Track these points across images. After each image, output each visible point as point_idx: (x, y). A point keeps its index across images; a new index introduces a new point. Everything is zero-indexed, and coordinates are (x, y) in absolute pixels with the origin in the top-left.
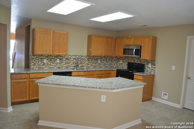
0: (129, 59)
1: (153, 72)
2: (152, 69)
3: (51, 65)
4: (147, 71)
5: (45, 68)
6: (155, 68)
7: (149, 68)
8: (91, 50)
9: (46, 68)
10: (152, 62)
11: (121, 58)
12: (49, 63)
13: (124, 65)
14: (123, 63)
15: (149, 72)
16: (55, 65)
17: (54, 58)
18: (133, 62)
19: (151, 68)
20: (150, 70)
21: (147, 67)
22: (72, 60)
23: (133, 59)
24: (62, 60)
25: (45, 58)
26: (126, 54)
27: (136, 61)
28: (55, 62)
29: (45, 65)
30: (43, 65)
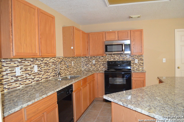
0: (107, 57)
1: (141, 68)
2: (140, 65)
3: (27, 79)
4: (134, 68)
5: (19, 88)
6: (143, 63)
7: (136, 64)
8: (72, 48)
9: (21, 86)
10: (139, 57)
11: (94, 58)
12: (25, 75)
13: (98, 66)
14: (96, 63)
15: (135, 68)
16: (33, 77)
17: (30, 65)
18: (112, 60)
19: (138, 64)
20: (138, 66)
21: (133, 63)
22: (51, 65)
23: (113, 57)
24: (40, 67)
25: (18, 66)
26: (108, 51)
27: (117, 59)
28: (33, 72)
29: (18, 81)
30: (16, 81)
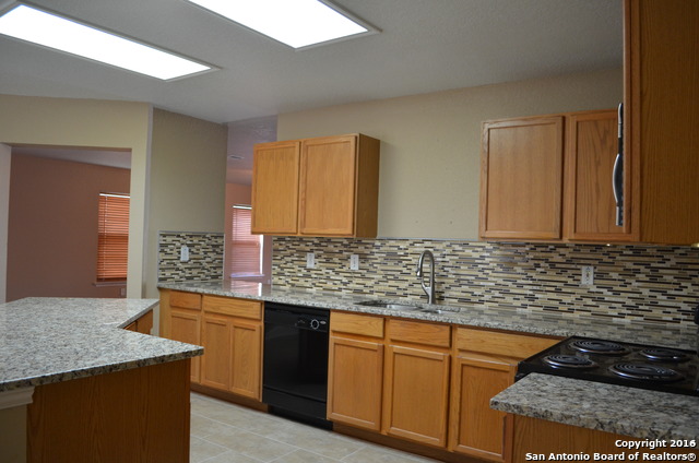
3: (328, 278)
5: (310, 290)
9: (314, 289)
16: (345, 280)
17: (341, 252)
22: (414, 261)
24: (370, 262)
25: (312, 251)
28: (345, 269)
29: (309, 276)
30: (305, 276)
